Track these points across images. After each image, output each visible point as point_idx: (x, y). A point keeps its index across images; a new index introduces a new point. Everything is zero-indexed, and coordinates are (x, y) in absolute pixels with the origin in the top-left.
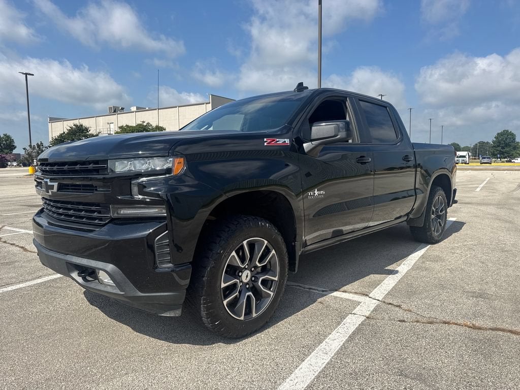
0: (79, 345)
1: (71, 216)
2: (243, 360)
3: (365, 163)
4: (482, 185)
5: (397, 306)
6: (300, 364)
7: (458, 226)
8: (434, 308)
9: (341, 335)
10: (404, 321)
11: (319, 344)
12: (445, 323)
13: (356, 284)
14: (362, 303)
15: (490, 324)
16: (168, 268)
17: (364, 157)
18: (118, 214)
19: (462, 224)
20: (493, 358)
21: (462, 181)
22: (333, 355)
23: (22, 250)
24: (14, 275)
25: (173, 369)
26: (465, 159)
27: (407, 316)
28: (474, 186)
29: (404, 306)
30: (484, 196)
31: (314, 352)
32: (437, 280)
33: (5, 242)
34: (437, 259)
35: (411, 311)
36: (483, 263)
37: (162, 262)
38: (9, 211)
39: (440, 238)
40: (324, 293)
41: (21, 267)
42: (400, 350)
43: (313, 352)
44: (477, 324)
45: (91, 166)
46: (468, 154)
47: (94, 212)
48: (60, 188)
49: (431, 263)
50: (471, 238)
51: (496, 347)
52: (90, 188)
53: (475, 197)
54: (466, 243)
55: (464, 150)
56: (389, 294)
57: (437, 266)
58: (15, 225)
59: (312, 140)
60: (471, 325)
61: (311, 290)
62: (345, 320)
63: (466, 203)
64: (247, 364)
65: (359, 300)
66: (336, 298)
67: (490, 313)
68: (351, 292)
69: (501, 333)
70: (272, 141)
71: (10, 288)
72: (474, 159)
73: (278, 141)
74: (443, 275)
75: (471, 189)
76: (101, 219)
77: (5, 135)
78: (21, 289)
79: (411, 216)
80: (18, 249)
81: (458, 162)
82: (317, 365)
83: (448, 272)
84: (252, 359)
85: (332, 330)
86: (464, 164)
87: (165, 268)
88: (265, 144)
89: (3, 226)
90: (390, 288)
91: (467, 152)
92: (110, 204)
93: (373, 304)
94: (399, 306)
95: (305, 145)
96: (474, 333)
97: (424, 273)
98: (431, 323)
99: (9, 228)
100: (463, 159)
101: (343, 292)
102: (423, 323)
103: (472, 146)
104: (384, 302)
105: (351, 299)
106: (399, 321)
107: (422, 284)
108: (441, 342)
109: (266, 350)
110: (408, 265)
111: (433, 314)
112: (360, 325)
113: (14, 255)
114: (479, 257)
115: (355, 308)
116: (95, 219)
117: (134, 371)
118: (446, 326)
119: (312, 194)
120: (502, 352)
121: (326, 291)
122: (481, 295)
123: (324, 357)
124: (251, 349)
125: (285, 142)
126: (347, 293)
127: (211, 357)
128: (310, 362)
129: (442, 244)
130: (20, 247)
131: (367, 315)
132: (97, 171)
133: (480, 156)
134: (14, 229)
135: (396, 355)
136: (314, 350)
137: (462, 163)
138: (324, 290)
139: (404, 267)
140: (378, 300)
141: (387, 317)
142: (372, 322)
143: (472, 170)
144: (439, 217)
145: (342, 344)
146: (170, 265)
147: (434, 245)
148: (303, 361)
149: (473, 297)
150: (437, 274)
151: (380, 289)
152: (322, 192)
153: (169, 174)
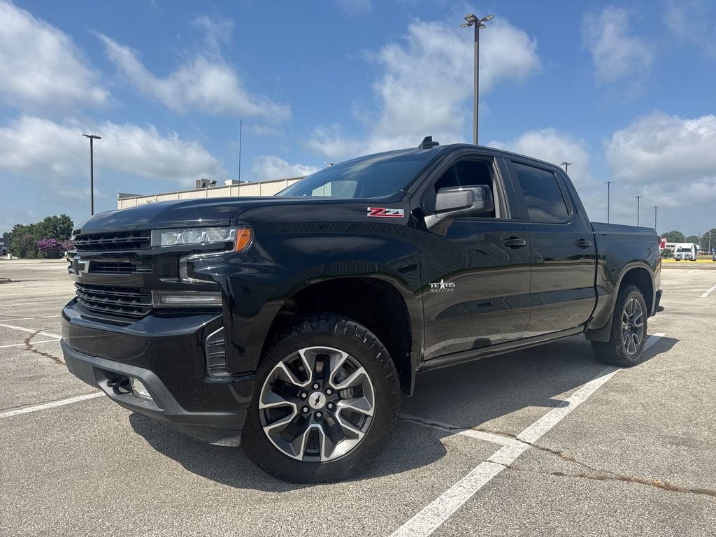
0: (96, 488)
1: (104, 306)
2: (315, 519)
3: (517, 247)
4: (711, 290)
5: (555, 453)
6: (397, 528)
7: (666, 344)
8: (610, 457)
9: (465, 491)
10: (561, 474)
11: (430, 502)
12: (623, 479)
13: (501, 420)
14: (505, 446)
15: (693, 484)
16: (223, 377)
17: (516, 238)
18: (161, 302)
19: (673, 341)
20: (690, 533)
21: (682, 283)
22: (448, 517)
23: (54, 361)
24: (35, 393)
25: (215, 526)
26: (690, 253)
27: (567, 467)
28: (699, 290)
29: (566, 453)
30: (711, 305)
31: (421, 512)
32: (621, 419)
33: (35, 351)
34: (626, 389)
35: (574, 460)
36: (695, 396)
37: (215, 370)
38: (50, 312)
39: (636, 360)
40: (452, 431)
41: (47, 383)
42: (548, 516)
43: (418, 511)
44: (672, 483)
45: (130, 239)
46: (695, 246)
47: (131, 299)
48: (93, 268)
49: (616, 394)
50: (683, 362)
51: (697, 517)
52: (128, 268)
53: (698, 306)
54: (674, 368)
55: (689, 241)
56: (547, 435)
57: (624, 399)
58: (54, 330)
59: (436, 212)
60: (663, 484)
61: (434, 427)
62: (474, 470)
63: (682, 314)
64: (320, 524)
65: (501, 443)
66: (467, 438)
67: (695, 468)
68: (491, 431)
69: (708, 498)
70: (378, 212)
71: (25, 410)
72: (705, 254)
73: (388, 212)
74: (632, 411)
75: (694, 295)
76: (140, 310)
77: (63, 216)
78: (39, 411)
79: (590, 326)
80: (50, 360)
81: (679, 257)
82: (422, 530)
83: (640, 407)
84: (329, 518)
85: (452, 483)
86: (688, 261)
87: (218, 377)
88: (369, 215)
89: (39, 332)
90: (551, 426)
91: (692, 244)
92: (152, 289)
93: (520, 448)
94: (558, 453)
95: (426, 219)
96: (665, 496)
97: (604, 407)
98: (602, 478)
99: (45, 334)
100: (687, 253)
101: (479, 430)
102: (590, 478)
103: (701, 236)
104: (537, 447)
105: (490, 440)
106: (555, 474)
107: (599, 424)
108: (612, 507)
109: (352, 507)
110: (581, 396)
111: (606, 467)
112: (495, 477)
113: (43, 367)
114: (690, 387)
115: (492, 454)
116: (132, 309)
117: (162, 526)
118: (625, 484)
119: (435, 286)
120: (705, 526)
121: (456, 429)
122: (686, 442)
123: (433, 520)
124: (331, 504)
125: (398, 213)
126: (485, 433)
127: (272, 513)
128: (411, 526)
129: (638, 368)
130: (52, 358)
131: (509, 464)
132: (137, 245)
133: (713, 250)
134: (52, 335)
135: (542, 522)
136: (420, 510)
137: (686, 259)
138: (452, 427)
139: (577, 398)
140: (529, 444)
141: (537, 468)
142: (514, 474)
143: (699, 268)
144: (634, 330)
145: (463, 502)
146: (226, 374)
147: (625, 369)
148: (402, 524)
149: (672, 443)
150: (623, 409)
151: (536, 428)
152: (451, 284)
153: (229, 250)
